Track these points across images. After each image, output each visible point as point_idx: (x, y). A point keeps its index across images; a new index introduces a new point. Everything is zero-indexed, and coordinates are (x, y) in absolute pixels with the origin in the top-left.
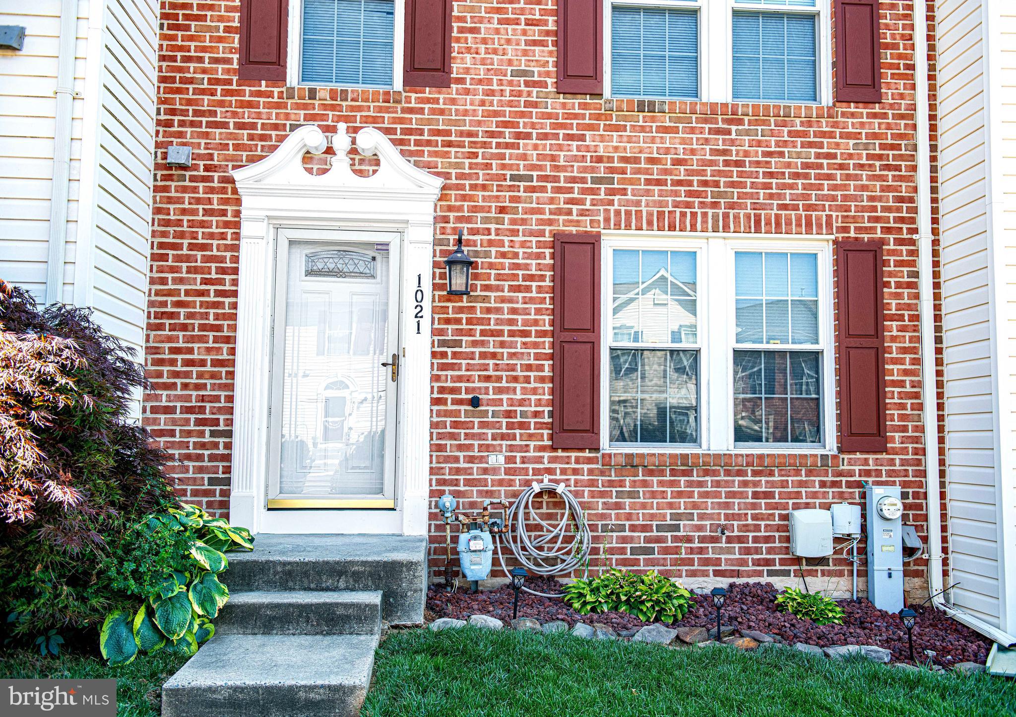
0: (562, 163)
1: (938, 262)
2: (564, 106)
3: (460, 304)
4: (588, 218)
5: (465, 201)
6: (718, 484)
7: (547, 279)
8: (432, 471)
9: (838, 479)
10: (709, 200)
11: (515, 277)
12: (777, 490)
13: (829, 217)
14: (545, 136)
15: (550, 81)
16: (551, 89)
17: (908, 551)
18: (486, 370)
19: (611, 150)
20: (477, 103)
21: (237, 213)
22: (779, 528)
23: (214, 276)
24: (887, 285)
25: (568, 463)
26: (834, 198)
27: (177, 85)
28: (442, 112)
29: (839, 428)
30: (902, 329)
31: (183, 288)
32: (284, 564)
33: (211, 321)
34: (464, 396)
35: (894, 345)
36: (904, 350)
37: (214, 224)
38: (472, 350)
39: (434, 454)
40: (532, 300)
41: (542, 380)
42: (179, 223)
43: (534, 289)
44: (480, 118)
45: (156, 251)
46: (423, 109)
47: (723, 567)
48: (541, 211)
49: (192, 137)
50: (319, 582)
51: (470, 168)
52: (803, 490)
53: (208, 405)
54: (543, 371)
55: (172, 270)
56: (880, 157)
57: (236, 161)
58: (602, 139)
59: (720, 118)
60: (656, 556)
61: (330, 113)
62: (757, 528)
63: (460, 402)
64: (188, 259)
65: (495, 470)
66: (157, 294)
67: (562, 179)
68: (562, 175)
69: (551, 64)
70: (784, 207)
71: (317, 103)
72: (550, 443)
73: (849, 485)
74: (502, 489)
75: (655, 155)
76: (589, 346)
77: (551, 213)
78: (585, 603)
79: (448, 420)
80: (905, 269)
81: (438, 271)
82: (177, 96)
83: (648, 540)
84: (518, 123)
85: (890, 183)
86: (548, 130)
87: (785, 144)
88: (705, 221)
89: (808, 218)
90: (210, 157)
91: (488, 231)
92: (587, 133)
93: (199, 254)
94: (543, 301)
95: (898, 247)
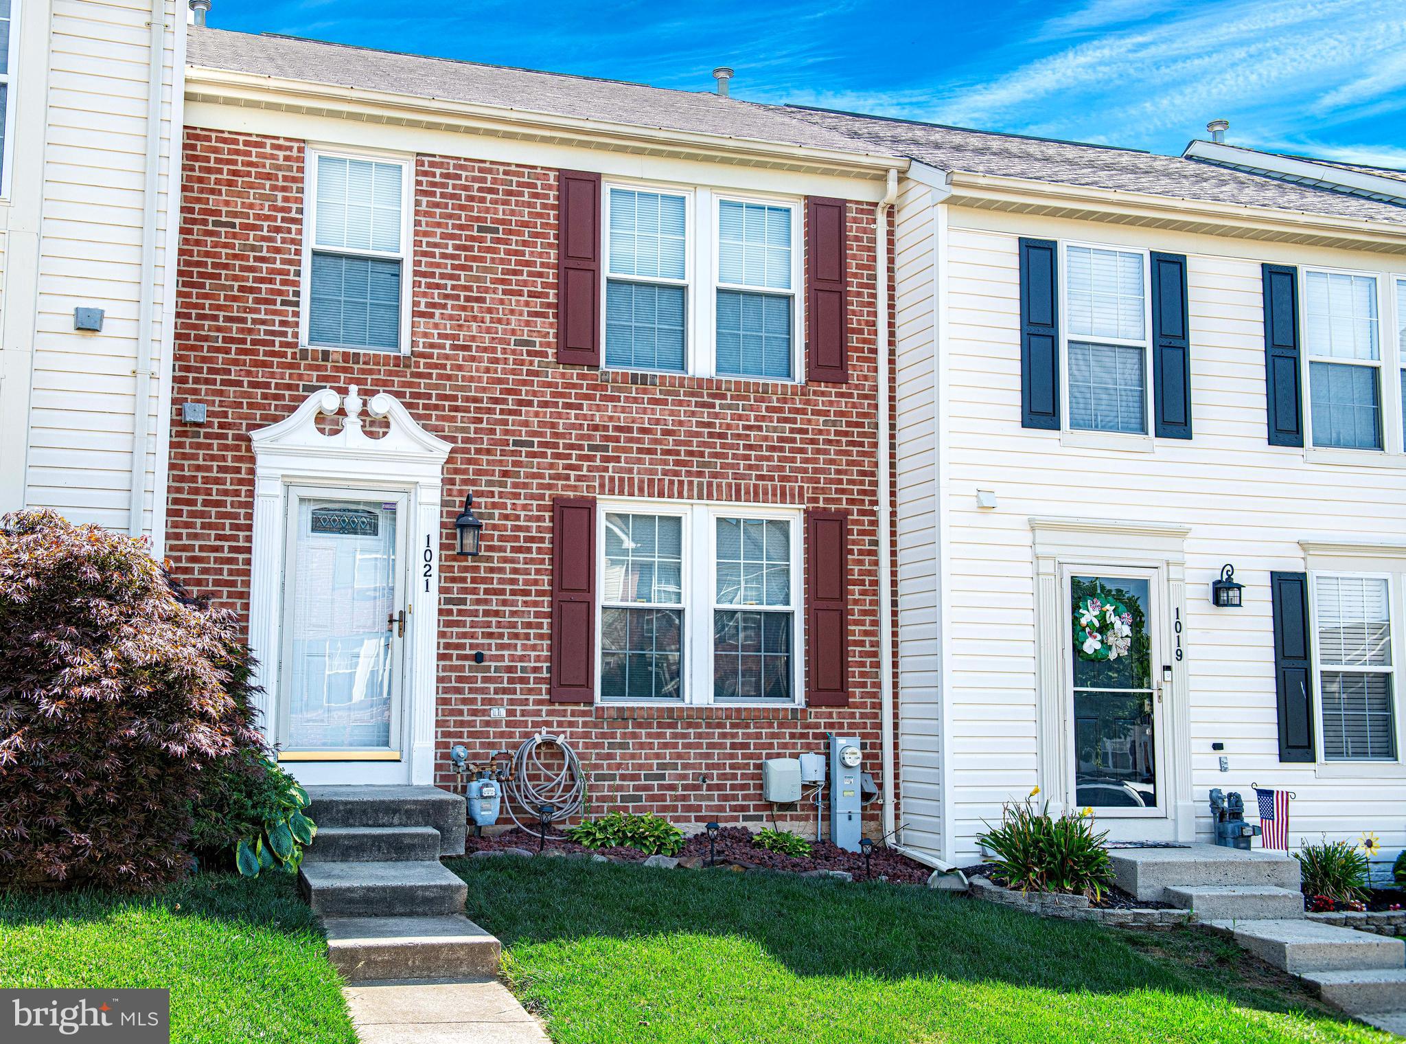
0: (561, 430)
1: (895, 532)
2: (563, 375)
3: (465, 564)
4: (585, 484)
5: (470, 464)
6: (699, 736)
7: (547, 541)
8: (438, 724)
9: (806, 731)
10: (695, 469)
11: (517, 539)
12: (752, 741)
13: (801, 488)
14: (545, 404)
15: (551, 351)
16: (551, 359)
17: (866, 796)
18: (489, 627)
19: (606, 419)
20: (482, 370)
21: (252, 471)
22: (753, 777)
23: (228, 532)
24: (851, 552)
25: (564, 716)
26: (805, 471)
27: (192, 342)
28: (449, 378)
29: (807, 684)
30: (863, 593)
31: (197, 543)
32: (346, 803)
33: (226, 577)
34: (468, 652)
35: (856, 608)
36: (864, 613)
37: (229, 481)
38: (476, 607)
39: (440, 707)
40: (532, 561)
41: (541, 637)
42: (194, 479)
43: (534, 550)
44: (485, 385)
45: (171, 507)
46: (431, 374)
47: (703, 813)
48: (541, 476)
49: (206, 394)
50: (376, 819)
51: (475, 433)
52: (775, 741)
54: (542, 628)
55: (187, 525)
56: (846, 434)
57: (250, 419)
58: (598, 408)
59: (705, 392)
60: (644, 803)
61: (342, 375)
62: (734, 777)
63: (465, 657)
64: (202, 515)
65: (496, 723)
66: (172, 549)
67: (561, 445)
68: (561, 441)
69: (551, 335)
70: (761, 477)
71: (329, 365)
72: (548, 697)
73: (816, 736)
74: (504, 741)
75: (647, 426)
76: (585, 605)
77: (550, 479)
78: (594, 840)
79: (454, 674)
80: (867, 538)
81: (444, 531)
82: (192, 353)
83: (636, 788)
84: (521, 390)
85: (855, 458)
86: (548, 399)
87: (763, 418)
88: (691, 489)
89: (783, 489)
90: (225, 415)
91: (492, 494)
92: (585, 402)
93: (213, 510)
94: (542, 561)
95: (861, 518)
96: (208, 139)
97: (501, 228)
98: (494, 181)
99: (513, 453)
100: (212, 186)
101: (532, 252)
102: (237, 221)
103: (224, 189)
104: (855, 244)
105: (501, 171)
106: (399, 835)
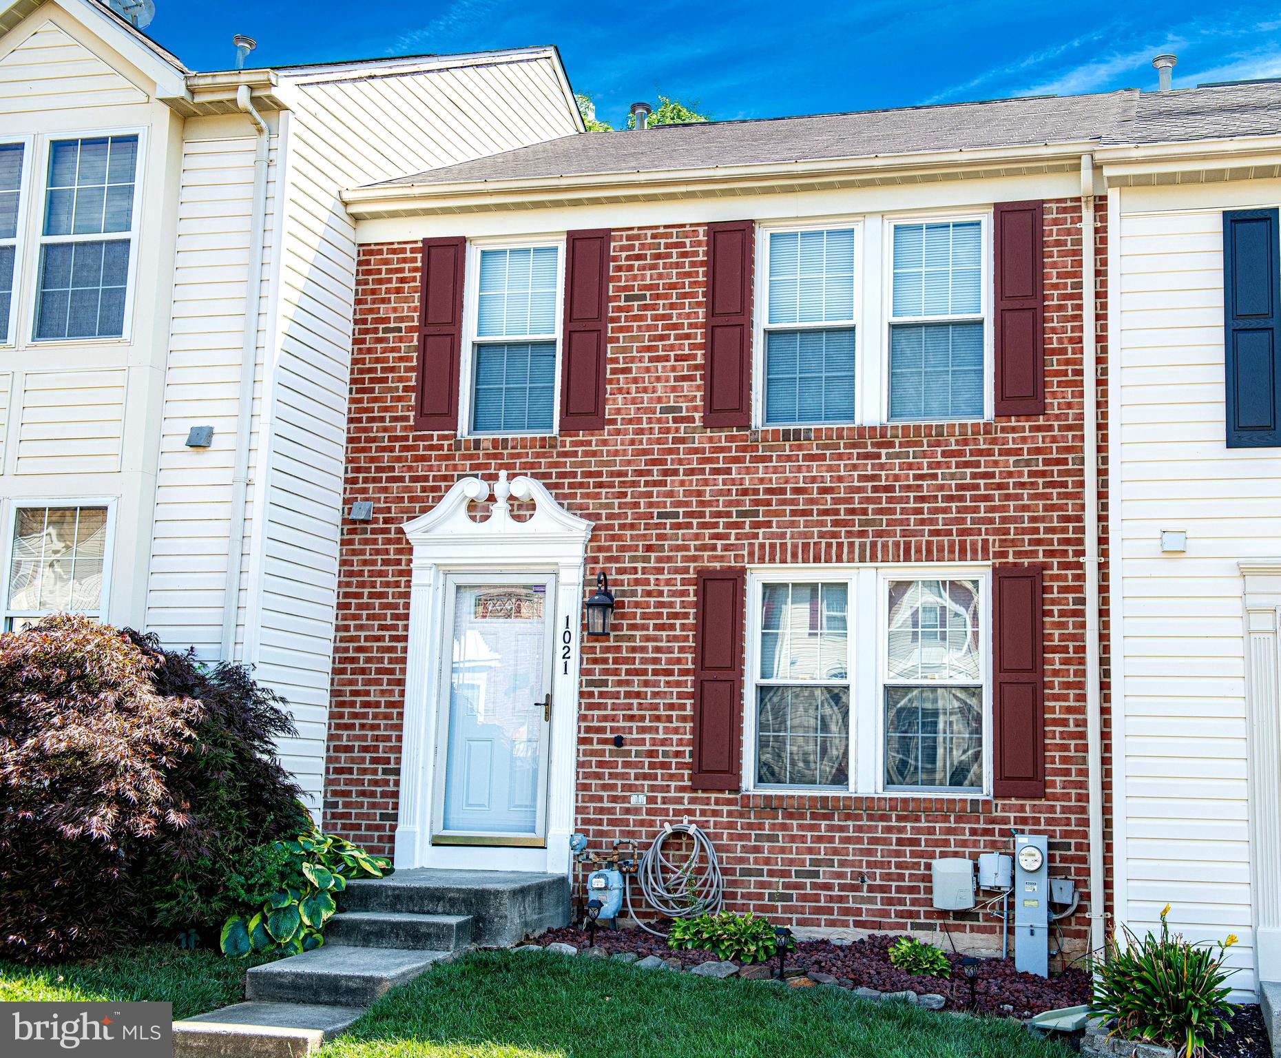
0: (708, 498)
1: (1106, 587)
2: (711, 440)
3: (607, 644)
4: (732, 553)
5: (614, 541)
6: (859, 829)
7: (691, 617)
8: (578, 810)
9: (990, 826)
10: (857, 528)
11: (660, 615)
12: (923, 837)
13: (985, 542)
14: (691, 472)
15: (697, 415)
16: (698, 423)
17: (1056, 908)
18: (631, 709)
19: (756, 482)
20: (627, 443)
21: (409, 563)
22: (924, 878)
23: (389, 622)
24: (1050, 613)
25: (707, 804)
26: (992, 521)
27: (362, 445)
28: (594, 454)
29: (994, 771)
30: (1065, 662)
31: (363, 634)
33: (386, 665)
34: (609, 735)
35: (1056, 680)
36: (1068, 685)
37: (390, 573)
38: (618, 689)
39: (580, 793)
40: (676, 639)
41: (683, 719)
42: (361, 573)
43: (678, 627)
44: (630, 458)
45: (342, 600)
47: (864, 918)
48: (687, 548)
49: (374, 492)
50: (422, 906)
51: (619, 508)
52: (952, 838)
53: (381, 744)
54: (685, 710)
55: (355, 617)
56: (1043, 474)
57: (411, 512)
58: (748, 471)
59: (869, 442)
60: (794, 903)
61: (493, 462)
62: (901, 877)
63: (605, 742)
64: (368, 606)
65: (637, 811)
66: (341, 641)
67: (708, 514)
68: (708, 510)
69: (698, 399)
70: (936, 533)
71: (481, 453)
72: (690, 783)
73: (1003, 833)
74: (644, 829)
75: (802, 485)
76: (730, 684)
77: (696, 550)
79: (594, 759)
80: (1070, 596)
81: (586, 611)
82: (362, 455)
83: (786, 886)
84: (666, 459)
85: (1055, 502)
86: (695, 466)
87: (938, 465)
88: (851, 551)
89: (963, 545)
90: (389, 510)
91: (635, 570)
92: (734, 466)
93: (377, 602)
94: (686, 638)
95: (1063, 572)
96: (380, 252)
97: (648, 293)
98: (642, 246)
99: (658, 526)
100: (383, 296)
101: (680, 314)
102: (403, 325)
103: (392, 296)
104: (1055, 249)
105: (649, 235)
106: (416, 923)
